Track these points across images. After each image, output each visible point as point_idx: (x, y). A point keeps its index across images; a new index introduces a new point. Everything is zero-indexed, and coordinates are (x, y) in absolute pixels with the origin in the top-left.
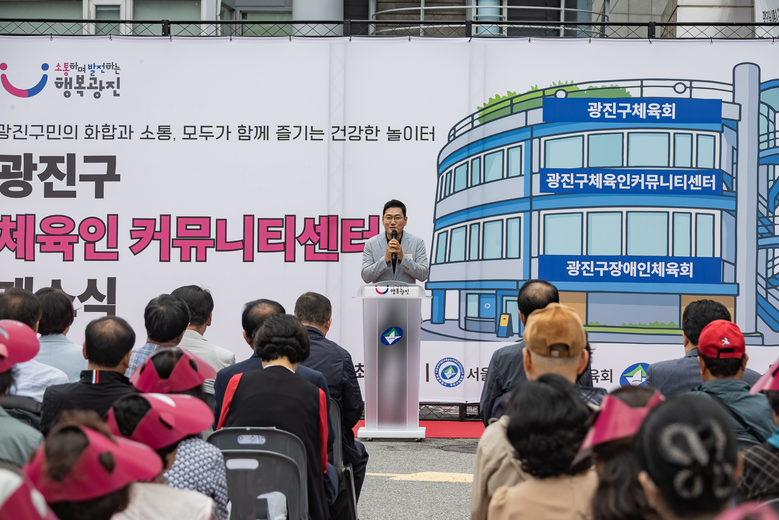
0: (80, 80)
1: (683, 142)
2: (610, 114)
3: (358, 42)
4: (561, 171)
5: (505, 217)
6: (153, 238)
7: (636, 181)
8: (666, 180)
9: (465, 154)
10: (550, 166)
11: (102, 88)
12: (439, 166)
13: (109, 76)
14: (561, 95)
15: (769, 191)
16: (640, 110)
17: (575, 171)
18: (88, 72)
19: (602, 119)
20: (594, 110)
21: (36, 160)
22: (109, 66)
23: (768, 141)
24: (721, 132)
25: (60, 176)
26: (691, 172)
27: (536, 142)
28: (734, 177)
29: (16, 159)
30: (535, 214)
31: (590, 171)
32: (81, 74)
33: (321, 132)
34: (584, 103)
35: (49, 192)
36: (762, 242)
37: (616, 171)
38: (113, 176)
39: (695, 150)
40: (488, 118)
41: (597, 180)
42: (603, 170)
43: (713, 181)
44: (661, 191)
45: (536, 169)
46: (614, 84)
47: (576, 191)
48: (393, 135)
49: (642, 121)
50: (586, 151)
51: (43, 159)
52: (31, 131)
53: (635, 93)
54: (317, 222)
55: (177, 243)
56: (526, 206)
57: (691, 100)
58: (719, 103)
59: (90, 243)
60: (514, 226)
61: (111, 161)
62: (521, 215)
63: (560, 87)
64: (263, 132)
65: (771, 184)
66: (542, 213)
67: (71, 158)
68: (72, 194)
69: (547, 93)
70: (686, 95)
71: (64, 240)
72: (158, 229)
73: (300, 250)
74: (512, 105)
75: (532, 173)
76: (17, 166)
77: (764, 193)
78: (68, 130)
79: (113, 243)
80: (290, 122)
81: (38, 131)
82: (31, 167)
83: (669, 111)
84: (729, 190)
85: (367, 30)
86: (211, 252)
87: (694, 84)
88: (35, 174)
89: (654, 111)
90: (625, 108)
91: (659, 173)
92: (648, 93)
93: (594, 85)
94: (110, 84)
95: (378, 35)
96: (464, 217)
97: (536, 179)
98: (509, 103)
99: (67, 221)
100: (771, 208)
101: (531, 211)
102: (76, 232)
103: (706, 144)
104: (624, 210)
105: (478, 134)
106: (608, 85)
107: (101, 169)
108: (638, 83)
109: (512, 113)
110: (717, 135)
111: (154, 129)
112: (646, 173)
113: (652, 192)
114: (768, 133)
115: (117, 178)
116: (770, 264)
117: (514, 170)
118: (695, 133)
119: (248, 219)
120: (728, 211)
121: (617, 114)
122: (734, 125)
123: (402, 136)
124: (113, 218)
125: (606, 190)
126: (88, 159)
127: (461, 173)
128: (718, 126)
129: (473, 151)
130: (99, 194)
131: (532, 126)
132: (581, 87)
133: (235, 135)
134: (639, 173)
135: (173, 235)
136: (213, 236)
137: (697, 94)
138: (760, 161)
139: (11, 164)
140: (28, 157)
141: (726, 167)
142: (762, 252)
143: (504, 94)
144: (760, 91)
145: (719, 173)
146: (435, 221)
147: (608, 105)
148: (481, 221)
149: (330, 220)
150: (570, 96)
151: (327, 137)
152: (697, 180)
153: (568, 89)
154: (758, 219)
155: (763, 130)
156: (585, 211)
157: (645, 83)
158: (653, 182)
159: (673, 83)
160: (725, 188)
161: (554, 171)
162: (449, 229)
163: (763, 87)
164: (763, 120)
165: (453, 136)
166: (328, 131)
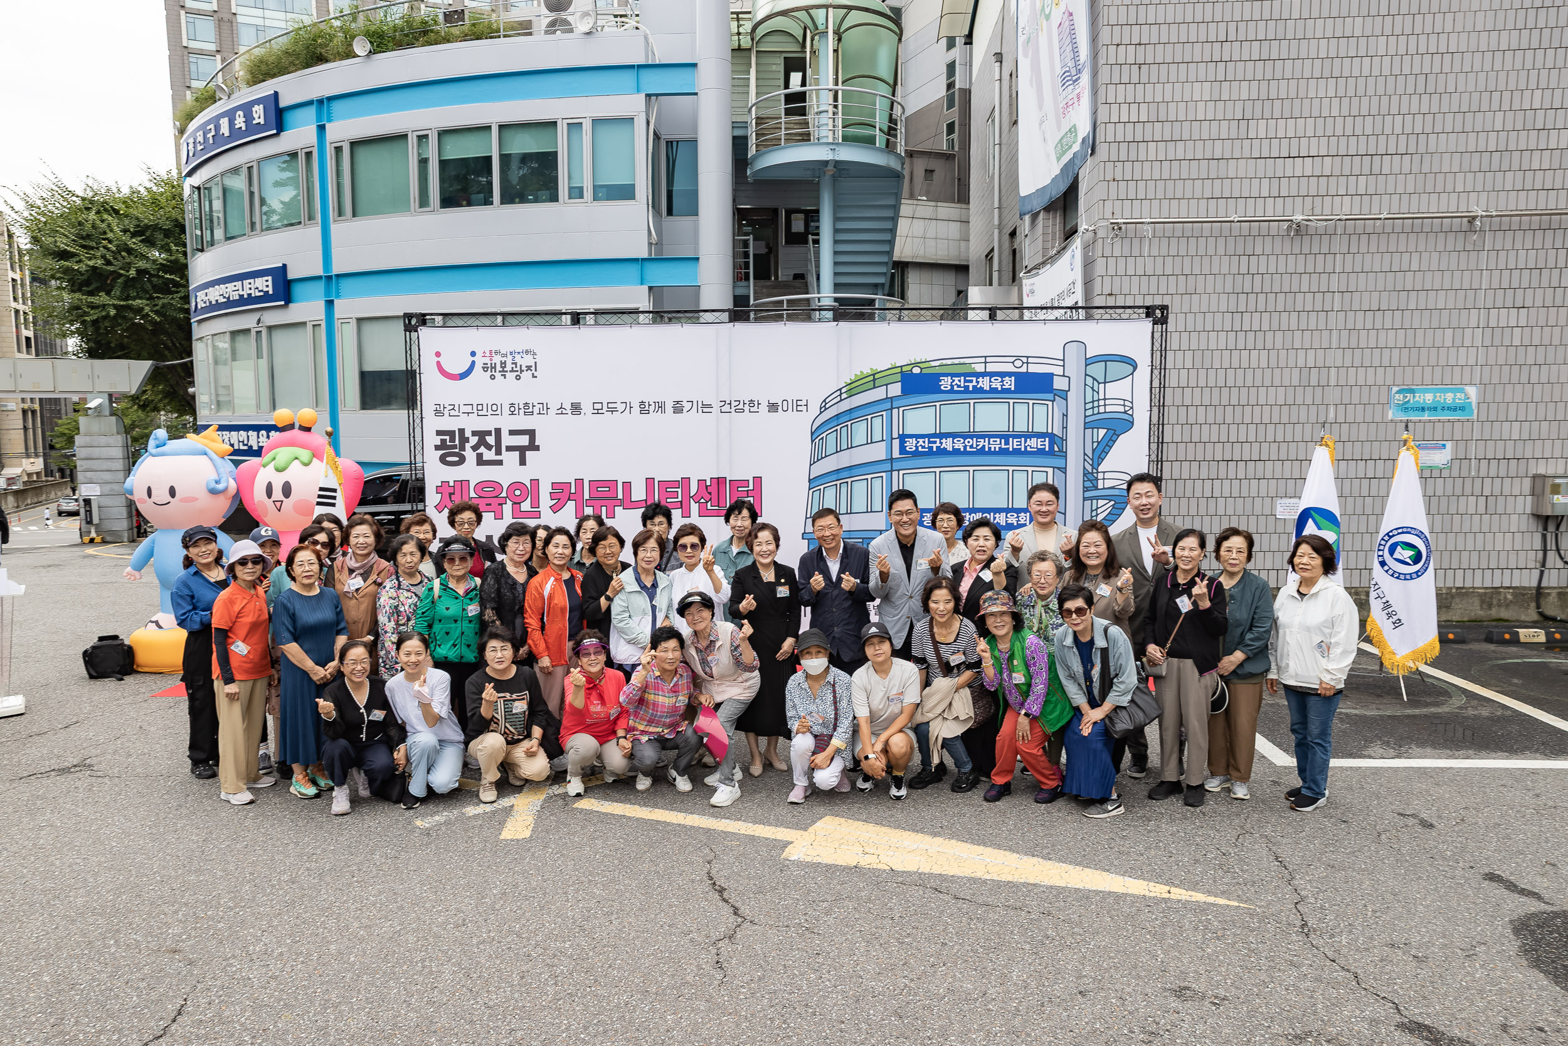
0: (503, 364)
1: (1021, 410)
2: (959, 386)
3: (740, 327)
4: (917, 436)
5: (869, 477)
6: (569, 499)
7: (981, 444)
8: (1007, 443)
9: (835, 423)
10: (909, 431)
11: (522, 371)
12: (812, 434)
13: (528, 360)
14: (916, 370)
15: (1094, 450)
16: (984, 383)
17: (929, 436)
18: (510, 357)
19: (952, 391)
20: (945, 383)
21: (468, 434)
22: (527, 352)
23: (1093, 408)
24: (1053, 401)
25: (489, 447)
26: (1028, 435)
27: (895, 411)
28: (1064, 440)
29: (451, 434)
30: (895, 474)
31: (942, 436)
32: (503, 359)
33: (709, 406)
34: (936, 378)
35: (481, 461)
36: (1087, 494)
37: (964, 436)
38: (533, 446)
39: (1031, 417)
40: (854, 391)
41: (948, 444)
42: (953, 435)
43: (1047, 443)
44: (1003, 452)
45: (895, 435)
46: (962, 361)
47: (930, 453)
48: (773, 407)
49: (986, 392)
50: (938, 419)
51: (474, 433)
52: (464, 409)
53: (980, 368)
54: (708, 483)
55: (589, 503)
56: (888, 467)
57: (1027, 374)
58: (1052, 375)
59: (517, 504)
60: (877, 483)
61: (531, 433)
62: (884, 474)
63: (916, 364)
64: (661, 407)
65: (1095, 445)
66: (901, 472)
67: (498, 431)
68: (500, 463)
69: (904, 369)
70: (1023, 369)
71: (494, 502)
72: (573, 491)
73: (694, 507)
74: (874, 380)
75: (892, 439)
76: (452, 440)
77: (1089, 452)
78: (494, 408)
79: (536, 503)
80: (684, 398)
81: (468, 409)
82: (464, 440)
83: (1009, 383)
84: (1060, 451)
85: (749, 317)
86: (618, 510)
87: (1030, 360)
88: (468, 446)
89: (997, 384)
90: (971, 381)
91: (1000, 437)
92: (991, 368)
93: (944, 362)
94: (529, 368)
95: (758, 320)
96: (834, 477)
97: (896, 443)
98: (871, 378)
99: (496, 485)
100: (1095, 465)
101: (892, 471)
102: (504, 494)
103: (1040, 411)
104: (971, 469)
105: (845, 406)
106: (956, 361)
107: (524, 440)
108: (983, 360)
109: (875, 387)
110: (1050, 403)
111: (568, 406)
112: (990, 437)
113: (995, 453)
114: (1093, 402)
115: (537, 448)
116: (1094, 513)
117: (877, 436)
118: (1031, 402)
119: (650, 481)
120: (1059, 468)
121: (965, 387)
122: (1064, 395)
123: (780, 408)
124: (535, 482)
125: (956, 452)
126: (512, 433)
127: (832, 438)
128: (1051, 396)
129: (841, 420)
130: (523, 462)
131: (891, 398)
132: (933, 364)
133: (636, 409)
134: (983, 437)
135: (586, 496)
136: (620, 496)
137: (1033, 369)
138: (1087, 426)
139: (447, 438)
140: (462, 431)
141: (1057, 431)
142: (1088, 503)
143: (867, 371)
144: (1086, 365)
145: (1052, 436)
146: (810, 480)
147: (956, 379)
148: (849, 480)
149: (720, 481)
150: (924, 371)
151: (715, 410)
152: (1033, 443)
153: (922, 365)
154: (1084, 475)
155: (1089, 399)
156: (938, 470)
157: (988, 360)
158: (996, 445)
159: (1012, 359)
160: (1056, 449)
161: (911, 436)
162: (822, 487)
163: (1088, 362)
164: (1089, 390)
165: (824, 408)
166: (716, 405)
